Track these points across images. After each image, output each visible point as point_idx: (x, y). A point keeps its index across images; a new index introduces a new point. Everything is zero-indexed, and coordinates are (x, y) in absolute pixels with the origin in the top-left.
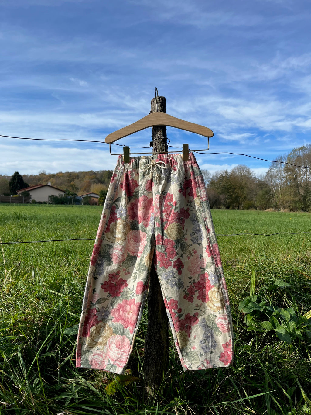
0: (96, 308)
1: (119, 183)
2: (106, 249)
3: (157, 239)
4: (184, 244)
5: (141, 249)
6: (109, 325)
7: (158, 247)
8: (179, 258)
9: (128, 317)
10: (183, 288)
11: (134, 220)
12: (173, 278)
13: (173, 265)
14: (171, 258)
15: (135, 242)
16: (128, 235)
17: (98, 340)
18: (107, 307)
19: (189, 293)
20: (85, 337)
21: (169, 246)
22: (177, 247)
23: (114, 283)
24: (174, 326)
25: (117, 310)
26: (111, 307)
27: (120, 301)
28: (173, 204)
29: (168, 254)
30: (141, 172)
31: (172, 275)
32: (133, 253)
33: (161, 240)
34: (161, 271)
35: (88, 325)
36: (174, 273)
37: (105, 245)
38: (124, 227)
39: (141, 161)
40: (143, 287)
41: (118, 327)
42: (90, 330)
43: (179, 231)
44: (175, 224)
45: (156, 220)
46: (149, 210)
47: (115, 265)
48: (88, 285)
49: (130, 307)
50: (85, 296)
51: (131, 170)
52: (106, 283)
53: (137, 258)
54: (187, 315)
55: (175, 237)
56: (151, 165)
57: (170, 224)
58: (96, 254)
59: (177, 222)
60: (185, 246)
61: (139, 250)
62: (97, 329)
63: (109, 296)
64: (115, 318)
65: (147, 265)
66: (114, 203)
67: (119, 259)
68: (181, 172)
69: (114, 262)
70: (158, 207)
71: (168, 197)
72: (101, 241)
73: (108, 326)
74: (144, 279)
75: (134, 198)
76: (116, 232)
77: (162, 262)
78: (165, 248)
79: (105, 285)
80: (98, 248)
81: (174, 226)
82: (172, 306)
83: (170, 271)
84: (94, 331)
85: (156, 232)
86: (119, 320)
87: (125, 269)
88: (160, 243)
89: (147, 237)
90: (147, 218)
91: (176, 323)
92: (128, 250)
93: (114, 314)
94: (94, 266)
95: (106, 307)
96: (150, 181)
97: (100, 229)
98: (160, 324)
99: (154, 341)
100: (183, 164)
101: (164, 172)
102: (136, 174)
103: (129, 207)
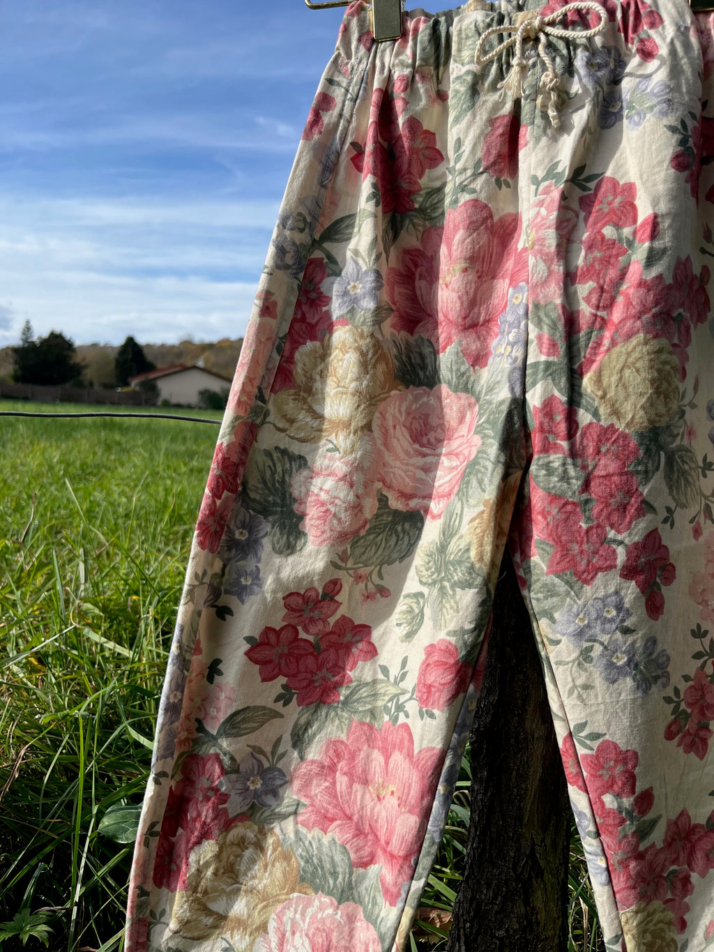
0: (222, 757)
6: (281, 837)
9: (372, 809)
17: (230, 906)
18: (273, 753)
24: (610, 881)
25: (323, 767)
26: (296, 754)
27: (340, 728)
35: (180, 831)
41: (326, 859)
42: (187, 858)
49: (387, 763)
54: (676, 823)
62: (224, 855)
64: (312, 805)
73: (277, 844)
82: (606, 778)
84: (207, 865)
86: (332, 820)
91: (621, 863)
93: (307, 785)
95: (268, 749)
98: (532, 855)
99: (502, 933)
102: (433, 94)
103: (392, 269)
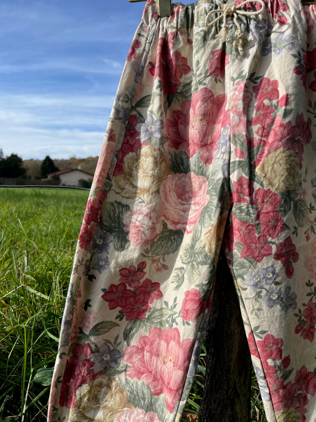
0: (91, 345)
1: (145, 62)
2: (114, 213)
3: (237, 189)
4: (300, 204)
5: (194, 215)
6: (119, 382)
7: (240, 208)
8: (289, 237)
9: (161, 368)
10: (295, 308)
11: (179, 150)
12: (273, 285)
13: (276, 254)
14: (270, 236)
15: (180, 200)
16: (164, 182)
17: (95, 414)
18: (115, 343)
19: (305, 320)
20: (65, 408)
21: (267, 208)
22: (285, 211)
23: (132, 289)
24: (271, 399)
25: (138, 349)
26: (125, 343)
27: (146, 330)
28: (278, 103)
29: (262, 227)
30: (197, 33)
31: (270, 279)
32: (176, 223)
33: (247, 191)
34: (242, 266)
35: (72, 380)
36: (277, 274)
37: (112, 204)
38: (156, 163)
39: (198, 8)
40: (201, 303)
41: (140, 392)
42: (75, 393)
43: (293, 171)
45: (235, 143)
46: (214, 123)
47: (135, 249)
48: (71, 291)
49: (168, 347)
50: (66, 318)
51: (174, 30)
52: (114, 289)
53: (183, 234)
54: (300, 372)
55: (282, 184)
56: (223, 12)
57: (269, 152)
58: (92, 223)
59: (288, 149)
60: (303, 209)
61: (189, 218)
62: (92, 391)
63: (120, 317)
64: (133, 367)
65: (210, 251)
66: (133, 108)
67: (143, 235)
68: (299, 26)
69: (132, 243)
70: (241, 110)
71: (265, 89)
72: (103, 193)
73: (117, 385)
74: (202, 285)
75: (178, 98)
76: (137, 174)
77: (249, 248)
78: (256, 212)
79: (112, 292)
80: (97, 210)
81: (280, 157)
82: (269, 351)
83: (268, 268)
84: (84, 396)
85: (234, 171)
86: (143, 373)
87: (156, 258)
88: (244, 200)
89: (209, 186)
90: (209, 142)
91: (276, 390)
92: (165, 217)
93: (131, 357)
94: (86, 249)
95: (113, 341)
96: (219, 52)
97: (101, 165)
98: (235, 388)
100: (302, 9)
101: (256, 27)
102: (186, 41)
103: (168, 120)
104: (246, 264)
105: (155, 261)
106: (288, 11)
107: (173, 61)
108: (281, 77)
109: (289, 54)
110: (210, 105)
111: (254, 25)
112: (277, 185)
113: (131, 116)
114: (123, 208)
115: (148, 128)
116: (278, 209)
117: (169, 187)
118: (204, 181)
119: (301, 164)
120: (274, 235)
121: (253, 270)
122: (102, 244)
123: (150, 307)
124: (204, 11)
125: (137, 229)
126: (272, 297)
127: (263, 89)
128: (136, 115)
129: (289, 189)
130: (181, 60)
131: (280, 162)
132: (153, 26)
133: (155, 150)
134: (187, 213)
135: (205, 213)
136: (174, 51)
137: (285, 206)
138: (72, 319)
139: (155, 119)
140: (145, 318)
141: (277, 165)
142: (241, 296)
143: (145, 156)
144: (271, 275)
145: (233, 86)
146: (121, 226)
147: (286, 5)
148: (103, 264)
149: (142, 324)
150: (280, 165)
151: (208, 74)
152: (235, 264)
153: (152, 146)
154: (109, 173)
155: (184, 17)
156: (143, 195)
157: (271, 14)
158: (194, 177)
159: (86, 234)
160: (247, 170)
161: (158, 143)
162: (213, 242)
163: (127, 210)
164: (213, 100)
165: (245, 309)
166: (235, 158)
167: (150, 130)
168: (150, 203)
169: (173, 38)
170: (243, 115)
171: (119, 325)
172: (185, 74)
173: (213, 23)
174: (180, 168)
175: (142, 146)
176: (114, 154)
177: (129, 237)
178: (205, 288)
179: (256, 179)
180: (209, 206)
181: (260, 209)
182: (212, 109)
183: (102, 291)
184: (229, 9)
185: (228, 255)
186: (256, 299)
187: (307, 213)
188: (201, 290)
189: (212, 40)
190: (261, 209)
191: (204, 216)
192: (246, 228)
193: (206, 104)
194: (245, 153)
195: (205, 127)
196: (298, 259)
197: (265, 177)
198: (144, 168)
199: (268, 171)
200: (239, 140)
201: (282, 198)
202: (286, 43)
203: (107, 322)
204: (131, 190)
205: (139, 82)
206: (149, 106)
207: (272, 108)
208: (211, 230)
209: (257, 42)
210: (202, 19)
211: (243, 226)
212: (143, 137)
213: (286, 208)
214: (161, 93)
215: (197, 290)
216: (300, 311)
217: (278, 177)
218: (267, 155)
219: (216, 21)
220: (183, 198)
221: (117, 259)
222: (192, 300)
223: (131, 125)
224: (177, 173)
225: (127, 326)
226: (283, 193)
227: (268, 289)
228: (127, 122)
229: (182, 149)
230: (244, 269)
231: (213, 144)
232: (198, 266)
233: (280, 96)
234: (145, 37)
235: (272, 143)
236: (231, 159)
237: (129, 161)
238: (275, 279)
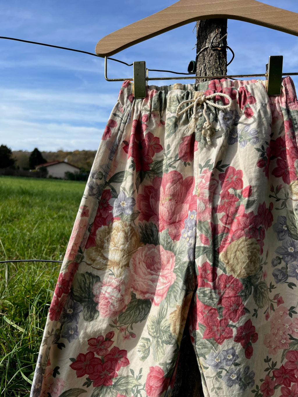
1: (120, 141)
2: (85, 283)
3: (201, 274)
4: (260, 287)
5: (162, 287)
7: (204, 292)
8: (250, 320)
10: (252, 386)
11: (150, 222)
12: (233, 366)
13: (236, 337)
14: (231, 319)
15: (149, 270)
16: (134, 255)
19: (262, 393)
21: (229, 293)
22: (246, 295)
23: (100, 357)
28: (242, 192)
29: (224, 311)
30: (169, 118)
31: (230, 360)
32: (145, 293)
33: (210, 276)
34: (205, 346)
36: (237, 356)
37: (83, 275)
38: (126, 238)
39: (171, 93)
40: (164, 381)
43: (254, 258)
44: (246, 241)
45: (201, 229)
46: (183, 203)
47: (104, 320)
48: (40, 362)
50: (35, 387)
51: (148, 113)
52: (83, 358)
53: (151, 305)
55: (244, 270)
56: (194, 101)
57: (232, 240)
58: (63, 294)
59: (250, 238)
60: (263, 290)
61: (157, 289)
63: (87, 384)
65: (175, 332)
66: (107, 184)
67: (112, 307)
68: (264, 120)
69: (101, 313)
70: (207, 198)
71: (230, 178)
72: (74, 266)
74: (166, 364)
75: (150, 175)
76: (108, 247)
77: (211, 330)
78: (219, 297)
79: (81, 361)
80: (68, 282)
81: (242, 245)
83: (228, 350)
85: (199, 256)
87: (124, 327)
88: (207, 285)
89: (176, 264)
90: (177, 220)
92: (134, 288)
94: (56, 320)
96: (189, 138)
97: (74, 239)
100: (268, 102)
101: (224, 118)
104: (208, 344)
105: (123, 329)
106: (254, 104)
107: (146, 141)
108: (245, 168)
109: (254, 148)
110: (179, 187)
111: (222, 116)
112: (239, 272)
113: (105, 191)
114: (94, 279)
115: (121, 203)
116: (239, 294)
117: (139, 259)
118: (172, 256)
119: (262, 250)
120: (235, 318)
121: (215, 351)
122: (72, 313)
123: (116, 374)
124: (176, 98)
125: (107, 301)
126: (231, 377)
127: (228, 177)
128: (110, 190)
129: (250, 275)
130: (154, 140)
131: (242, 250)
132: (128, 107)
133: (126, 226)
134: (155, 284)
135: (172, 293)
136: (147, 132)
137: (246, 292)
138: (41, 387)
139: (128, 196)
140: (111, 385)
141: (239, 252)
142: (203, 374)
143: (116, 230)
144: (231, 357)
145: (201, 173)
146: (91, 297)
147: (253, 98)
148: (73, 333)
149: (109, 390)
150: (242, 252)
151: (178, 159)
152: (198, 343)
153: (124, 222)
154: (81, 246)
155: (157, 101)
156: (113, 268)
157: (239, 105)
158: (163, 251)
159: (56, 307)
160: (211, 256)
161: (129, 219)
162: (177, 323)
163: (97, 281)
164: (182, 182)
165: (206, 386)
166: (200, 243)
167: (122, 206)
168: (120, 276)
169: (147, 121)
170: (209, 203)
171: (86, 392)
172: (157, 153)
173: (184, 111)
174: (150, 239)
175: (114, 220)
176: (87, 228)
177: (98, 308)
178: (168, 367)
179: (219, 265)
180: (175, 286)
181: (222, 294)
182: (181, 190)
183: (70, 360)
184: (200, 99)
185: (191, 332)
186: (216, 379)
187: (267, 294)
188: (165, 369)
189: (183, 126)
190: (224, 294)
191: (170, 295)
192: (209, 311)
193: (175, 185)
194: (209, 240)
195: (174, 206)
196: (257, 339)
197: (228, 263)
198: (115, 242)
199: (231, 258)
200: (205, 227)
201: (243, 284)
202: (251, 137)
203: (75, 389)
204: (102, 262)
205: (114, 159)
206: (122, 182)
207: (237, 197)
208: (176, 311)
209: (224, 134)
210: (174, 104)
211: (206, 309)
212: (115, 212)
213: (247, 292)
214: (133, 172)
215: (161, 369)
216: (257, 387)
217: (240, 264)
218: (230, 243)
219: (187, 109)
220: (153, 268)
221: (86, 330)
222: (156, 377)
223: (104, 200)
224: (147, 244)
225: (94, 392)
226: (244, 279)
227: (228, 370)
228: (100, 198)
229: (152, 222)
230: (206, 349)
231: (181, 222)
232: (163, 344)
233: (244, 187)
234: (120, 117)
235: (235, 231)
236: (196, 243)
237: (101, 234)
238: (235, 360)
